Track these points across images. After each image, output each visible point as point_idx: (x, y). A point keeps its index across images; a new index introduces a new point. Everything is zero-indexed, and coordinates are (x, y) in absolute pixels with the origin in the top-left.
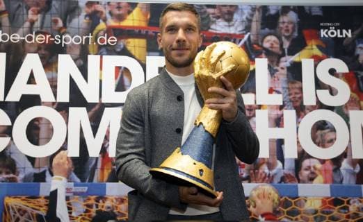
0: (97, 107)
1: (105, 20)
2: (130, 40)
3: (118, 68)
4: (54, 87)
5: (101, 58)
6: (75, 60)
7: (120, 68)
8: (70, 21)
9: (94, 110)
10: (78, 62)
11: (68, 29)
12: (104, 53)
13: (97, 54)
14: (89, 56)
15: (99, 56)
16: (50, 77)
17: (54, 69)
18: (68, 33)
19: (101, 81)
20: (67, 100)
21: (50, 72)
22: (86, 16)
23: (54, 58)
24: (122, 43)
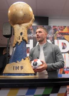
1: (58, 31)
2: (65, 36)
3: (62, 43)
5: (58, 40)
6: (51, 41)
7: (63, 43)
8: (49, 31)
11: (49, 33)
14: (55, 40)
18: (49, 34)
22: (53, 30)
24: (63, 36)
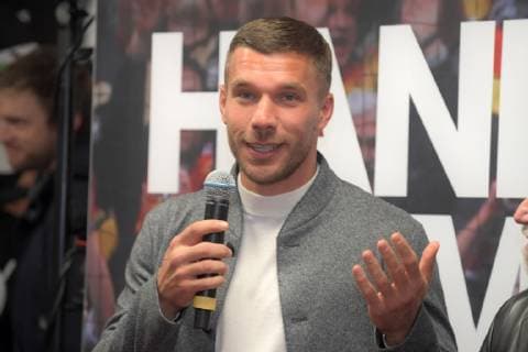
0: (483, 214)
4: (368, 144)
5: (499, 29)
6: (424, 45)
9: (473, 224)
10: (433, 49)
12: (508, 11)
13: (486, 18)
14: (464, 26)
15: (491, 25)
16: (359, 108)
17: (368, 80)
19: (495, 119)
20: (400, 190)
21: (358, 91)
23: (369, 39)
